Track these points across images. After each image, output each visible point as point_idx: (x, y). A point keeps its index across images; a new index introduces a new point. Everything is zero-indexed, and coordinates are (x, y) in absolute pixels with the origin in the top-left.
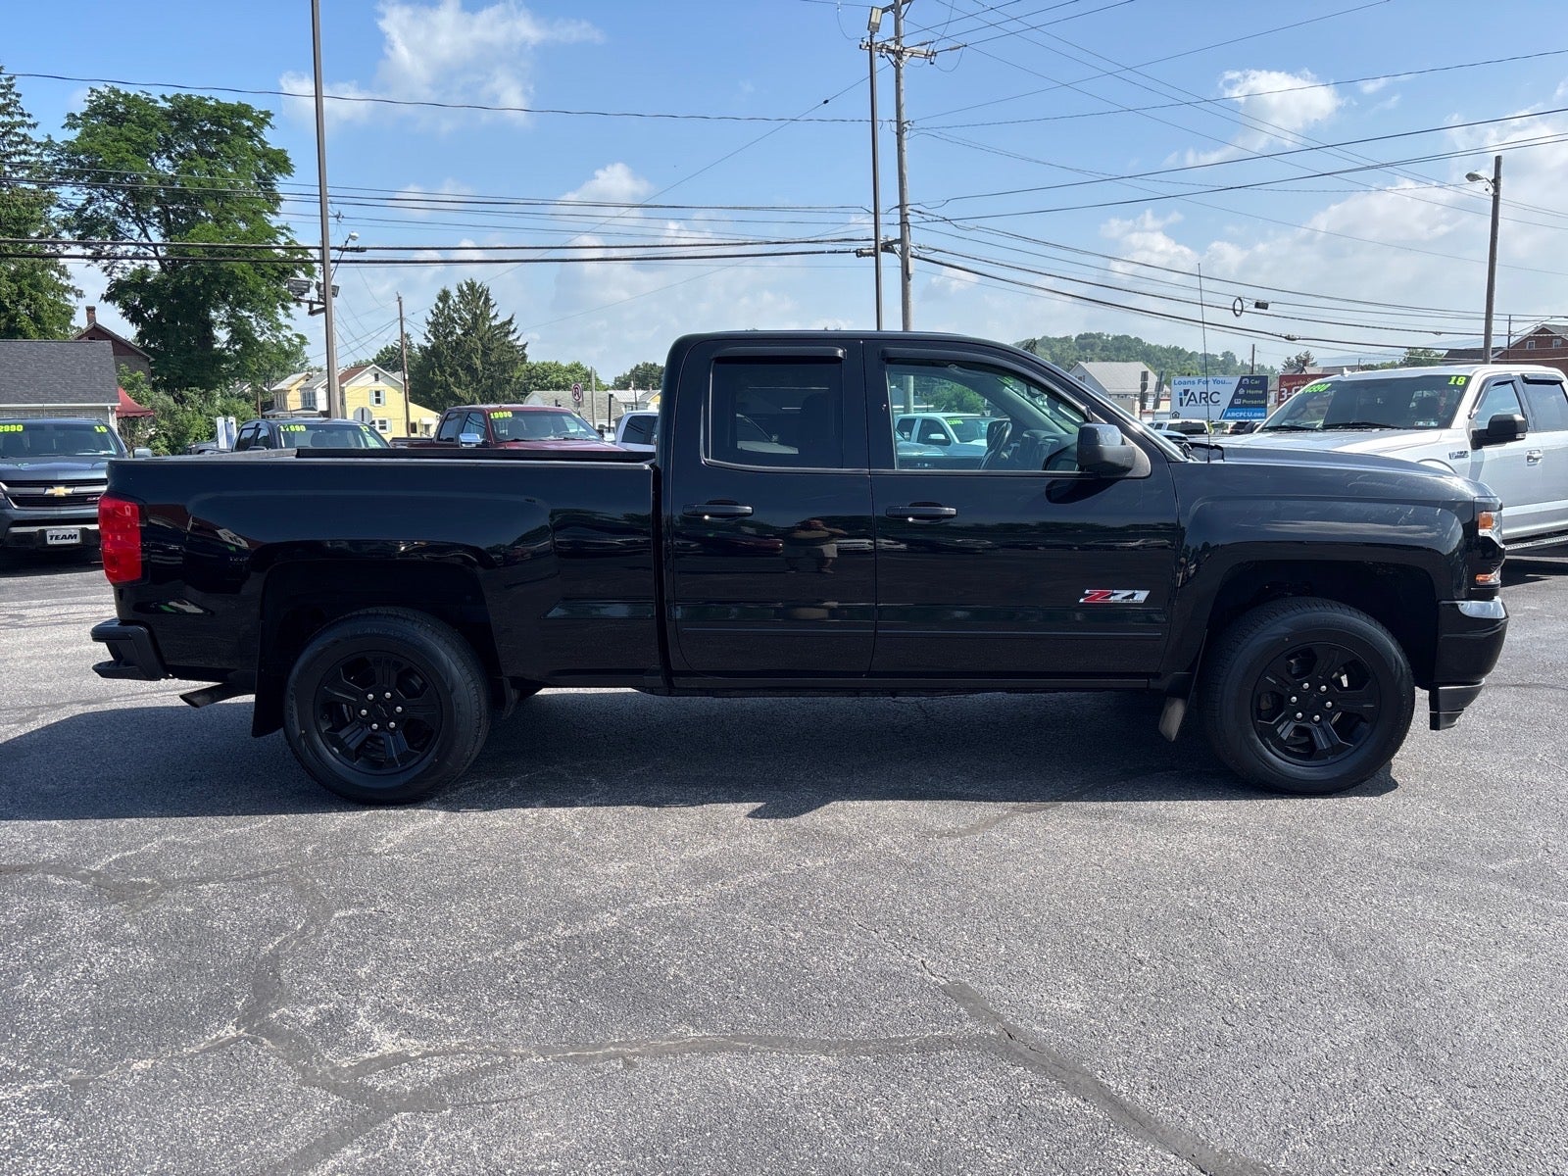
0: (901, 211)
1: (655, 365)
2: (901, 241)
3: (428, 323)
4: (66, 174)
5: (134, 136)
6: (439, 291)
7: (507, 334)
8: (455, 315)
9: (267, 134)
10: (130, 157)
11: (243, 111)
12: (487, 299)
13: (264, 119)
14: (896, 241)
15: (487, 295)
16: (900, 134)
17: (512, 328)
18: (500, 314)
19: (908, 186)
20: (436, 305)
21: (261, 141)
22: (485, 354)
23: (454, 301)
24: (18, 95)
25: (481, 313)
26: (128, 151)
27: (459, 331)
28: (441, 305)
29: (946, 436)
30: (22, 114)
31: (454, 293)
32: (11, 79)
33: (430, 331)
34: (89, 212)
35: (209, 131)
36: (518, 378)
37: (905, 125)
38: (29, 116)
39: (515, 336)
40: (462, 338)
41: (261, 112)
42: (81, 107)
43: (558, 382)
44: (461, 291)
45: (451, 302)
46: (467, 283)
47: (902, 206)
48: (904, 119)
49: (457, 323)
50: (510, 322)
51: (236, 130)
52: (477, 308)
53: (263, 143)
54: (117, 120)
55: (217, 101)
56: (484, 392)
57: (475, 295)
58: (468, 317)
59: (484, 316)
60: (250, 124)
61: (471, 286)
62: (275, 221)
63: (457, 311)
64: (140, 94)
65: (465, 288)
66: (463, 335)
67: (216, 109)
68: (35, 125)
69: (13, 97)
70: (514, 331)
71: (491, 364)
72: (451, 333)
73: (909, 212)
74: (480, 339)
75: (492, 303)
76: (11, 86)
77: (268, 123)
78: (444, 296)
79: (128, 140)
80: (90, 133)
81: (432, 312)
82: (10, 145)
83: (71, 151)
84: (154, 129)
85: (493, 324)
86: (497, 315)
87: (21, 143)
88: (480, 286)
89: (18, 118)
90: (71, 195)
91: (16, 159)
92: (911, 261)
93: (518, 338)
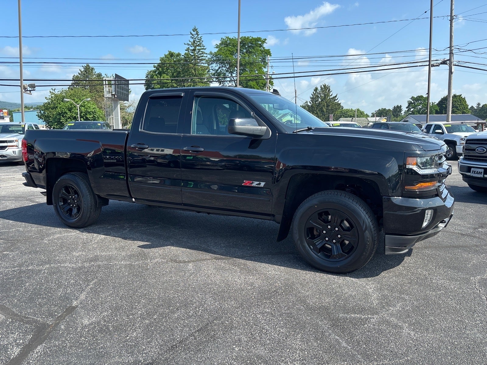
0: (450, 49)
1: (385, 109)
2: (450, 60)
3: (311, 98)
4: (214, 61)
5: (230, 49)
6: (314, 88)
7: (335, 100)
8: (319, 95)
9: (265, 45)
10: (229, 55)
11: (258, 39)
12: (329, 90)
13: (264, 41)
14: (448, 60)
15: (329, 88)
16: (451, 21)
17: (336, 98)
18: (333, 94)
19: (453, 40)
20: (313, 92)
21: (263, 47)
22: (327, 107)
23: (319, 91)
24: (202, 41)
25: (327, 94)
26: (229, 54)
27: (320, 100)
28: (315, 92)
29: (443, 131)
30: (203, 46)
31: (319, 88)
32: (201, 37)
33: (311, 100)
34: (219, 71)
35: (250, 46)
36: (337, 114)
37: (454, 17)
38: (204, 46)
39: (337, 101)
40: (321, 102)
41: (263, 39)
42: (218, 42)
43: (351, 115)
44: (321, 88)
45: (318, 91)
46: (323, 85)
47: (451, 47)
48: (453, 14)
49: (319, 97)
50: (336, 96)
51: (257, 45)
52: (326, 92)
53: (264, 48)
54: (227, 45)
55: (252, 37)
56: (326, 119)
57: (326, 89)
58: (323, 96)
59: (328, 95)
60: (260, 43)
61: (325, 86)
62: (265, 70)
63: (320, 94)
64: (233, 38)
65: (323, 86)
66: (321, 101)
67: (251, 40)
68: (205, 49)
69: (201, 42)
70: (337, 99)
71: (329, 110)
72: (317, 101)
73: (454, 49)
74: (326, 102)
75: (331, 91)
76: (201, 39)
77: (265, 42)
78: (316, 89)
79: (229, 51)
80: (220, 50)
81: (312, 94)
82: (200, 55)
83: (216, 55)
84: (236, 47)
85: (330, 97)
86: (332, 95)
87: (202, 54)
88: (327, 86)
89: (202, 47)
90: (215, 66)
91: (201, 58)
92: (453, 67)
93: (338, 101)
